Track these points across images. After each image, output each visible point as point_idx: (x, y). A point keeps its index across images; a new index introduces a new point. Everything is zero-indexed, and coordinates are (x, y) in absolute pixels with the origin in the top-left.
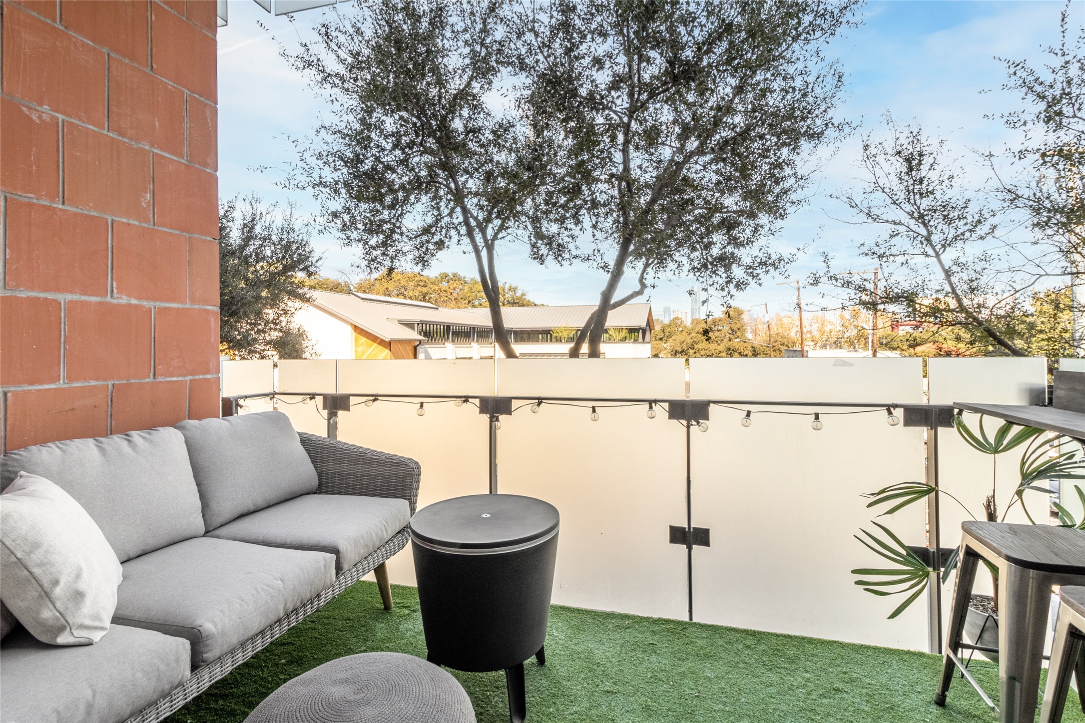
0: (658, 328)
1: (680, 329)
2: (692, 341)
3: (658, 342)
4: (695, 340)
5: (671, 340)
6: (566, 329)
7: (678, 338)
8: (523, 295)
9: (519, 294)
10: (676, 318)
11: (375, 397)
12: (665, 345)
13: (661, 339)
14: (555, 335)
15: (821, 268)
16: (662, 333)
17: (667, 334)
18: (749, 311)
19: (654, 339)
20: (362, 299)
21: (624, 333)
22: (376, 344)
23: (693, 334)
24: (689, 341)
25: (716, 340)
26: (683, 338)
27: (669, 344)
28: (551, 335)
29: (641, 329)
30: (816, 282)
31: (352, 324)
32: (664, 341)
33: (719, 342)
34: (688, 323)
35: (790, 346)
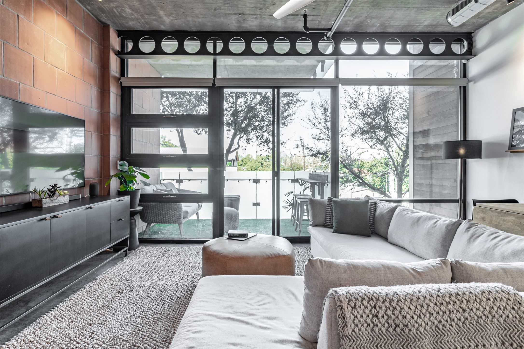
0: (240, 159)
1: (251, 160)
2: (256, 166)
3: (240, 166)
4: (258, 165)
5: (246, 165)
7: (250, 164)
8: (169, 140)
9: (167, 140)
10: (249, 155)
11: (190, 180)
12: (243, 168)
15: (299, 143)
16: (242, 162)
17: (244, 162)
18: (284, 152)
19: (238, 165)
23: (257, 163)
25: (268, 166)
26: (252, 165)
27: (245, 167)
29: (233, 160)
30: (297, 147)
32: (243, 166)
33: (269, 167)
34: (254, 157)
35: (300, 169)
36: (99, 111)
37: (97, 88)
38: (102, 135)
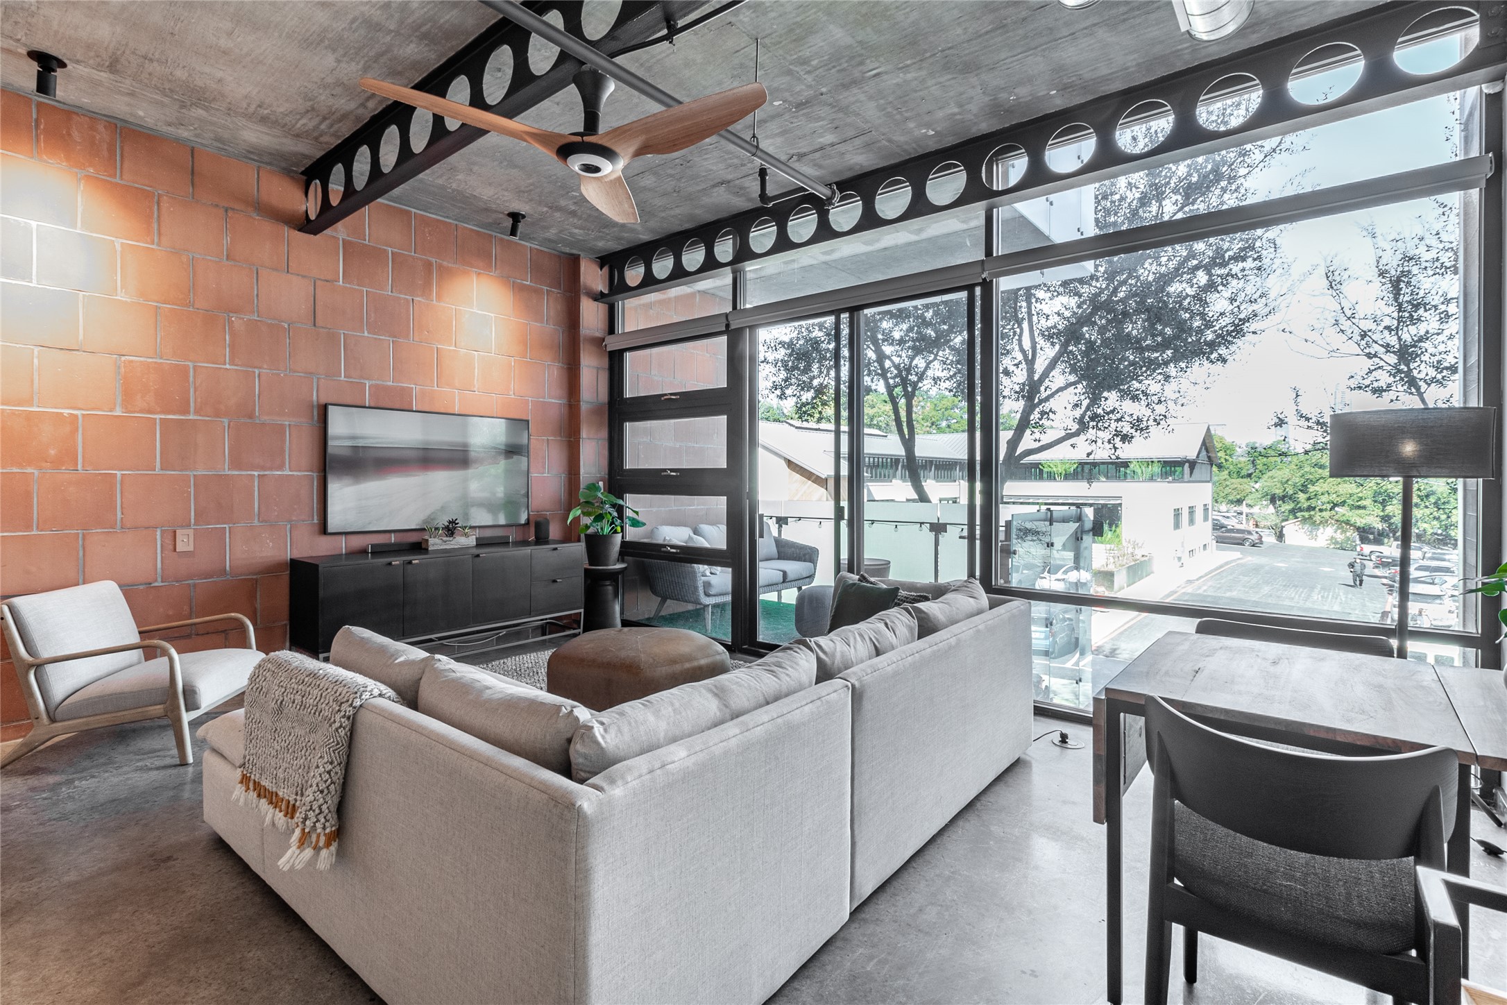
3: (1245, 480)
5: (1266, 478)
6: (1063, 462)
11: (800, 519)
12: (1256, 486)
13: (1249, 476)
14: (1045, 470)
16: (1251, 466)
20: (797, 428)
21: (1156, 469)
22: (810, 482)
24: (1298, 480)
28: (1041, 471)
29: (1188, 461)
31: (785, 459)
36: (564, 401)
37: (560, 364)
38: (572, 439)
